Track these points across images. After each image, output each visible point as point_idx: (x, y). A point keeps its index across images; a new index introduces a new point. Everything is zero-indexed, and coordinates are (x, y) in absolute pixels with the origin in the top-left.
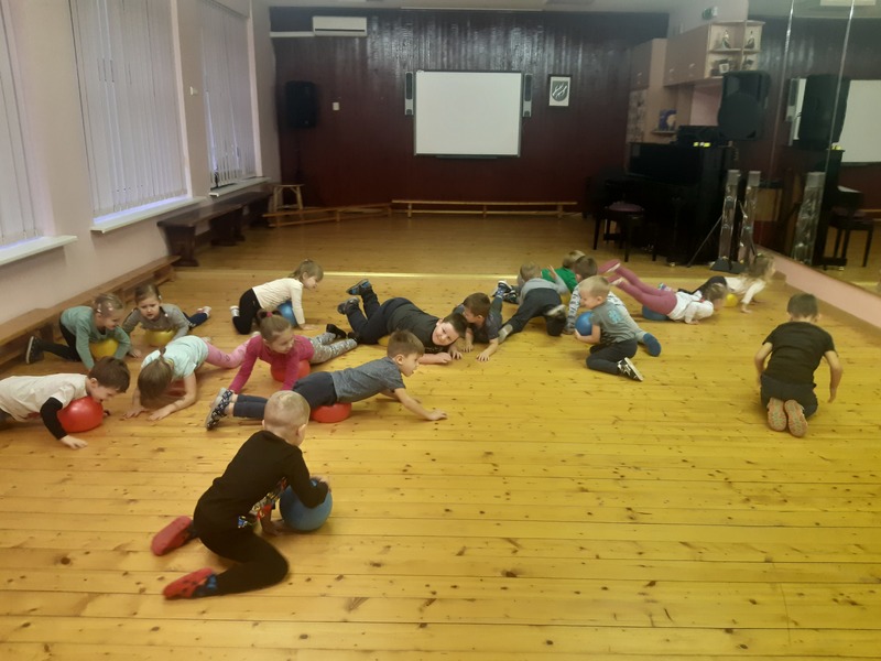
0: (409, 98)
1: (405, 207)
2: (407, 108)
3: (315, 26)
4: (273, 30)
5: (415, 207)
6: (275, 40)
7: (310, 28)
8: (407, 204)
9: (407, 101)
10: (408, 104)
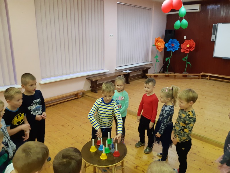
0: (214, 34)
1: (207, 76)
2: (212, 38)
5: (211, 76)
7: (178, 11)
8: (208, 75)
9: (212, 35)
10: (213, 37)
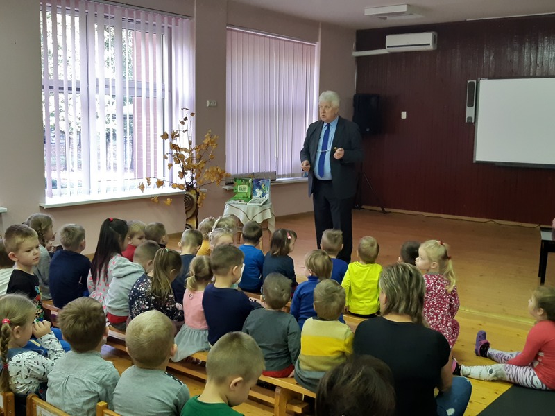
0: (471, 106)
3: (387, 45)
4: (358, 49)
6: (358, 58)
7: (383, 47)
9: (468, 109)
10: (470, 112)
